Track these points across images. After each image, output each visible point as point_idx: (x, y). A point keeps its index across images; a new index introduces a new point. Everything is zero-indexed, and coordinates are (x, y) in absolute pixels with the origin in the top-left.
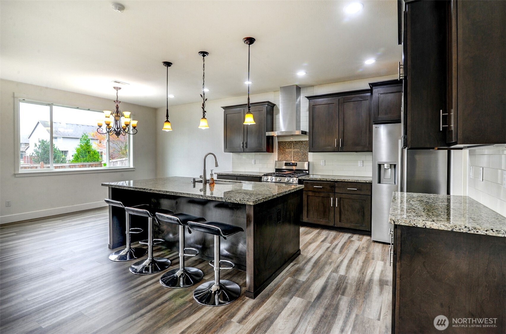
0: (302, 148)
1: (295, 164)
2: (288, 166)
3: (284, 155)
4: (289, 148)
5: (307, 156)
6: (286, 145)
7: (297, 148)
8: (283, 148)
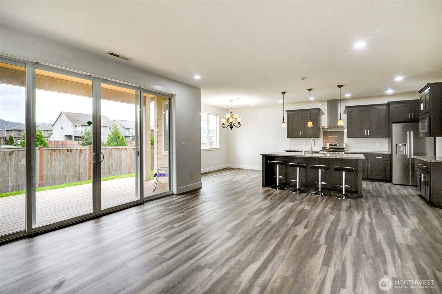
0: (340, 135)
1: (336, 145)
2: (331, 146)
3: (327, 139)
4: (331, 135)
5: (343, 140)
6: (329, 133)
7: (336, 135)
8: (326, 135)
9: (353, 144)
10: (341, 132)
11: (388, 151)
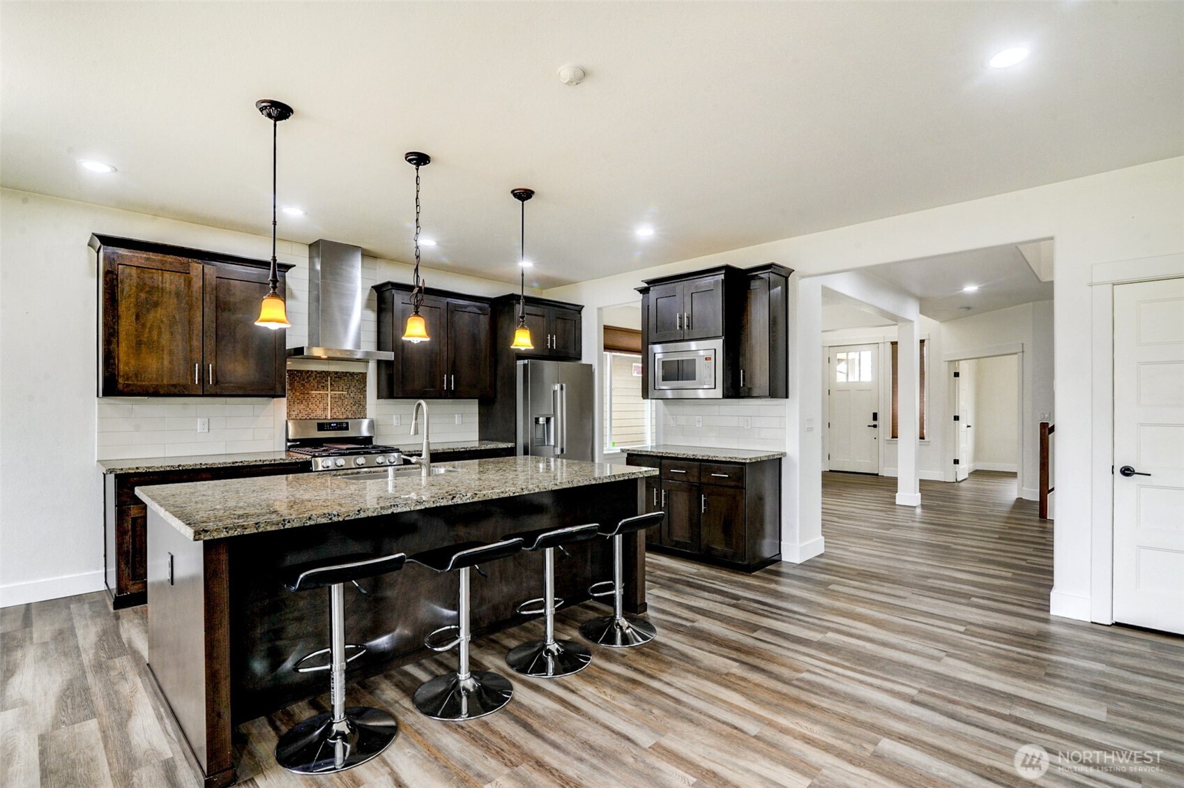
0: (352, 388)
1: (345, 425)
2: (327, 430)
3: (305, 403)
4: (320, 387)
5: (364, 407)
6: (311, 379)
7: (341, 388)
8: (302, 388)
9: (395, 422)
10: (355, 376)
11: (478, 439)
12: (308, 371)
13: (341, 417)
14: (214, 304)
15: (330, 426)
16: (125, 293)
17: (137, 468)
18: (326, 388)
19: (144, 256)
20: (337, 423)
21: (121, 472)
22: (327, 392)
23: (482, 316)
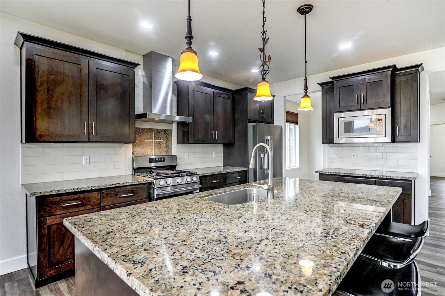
0: (165, 138)
1: (163, 159)
2: (154, 162)
3: (142, 147)
4: (149, 137)
5: (171, 149)
6: (144, 133)
7: (159, 139)
8: (140, 138)
9: (185, 157)
10: (166, 132)
11: (222, 165)
12: (143, 129)
13: (160, 154)
14: (95, 85)
15: (156, 160)
16: (40, 74)
17: (51, 191)
18: (152, 138)
19: (52, 51)
20: (158, 158)
21: (40, 195)
22: (153, 140)
23: (228, 100)
